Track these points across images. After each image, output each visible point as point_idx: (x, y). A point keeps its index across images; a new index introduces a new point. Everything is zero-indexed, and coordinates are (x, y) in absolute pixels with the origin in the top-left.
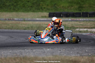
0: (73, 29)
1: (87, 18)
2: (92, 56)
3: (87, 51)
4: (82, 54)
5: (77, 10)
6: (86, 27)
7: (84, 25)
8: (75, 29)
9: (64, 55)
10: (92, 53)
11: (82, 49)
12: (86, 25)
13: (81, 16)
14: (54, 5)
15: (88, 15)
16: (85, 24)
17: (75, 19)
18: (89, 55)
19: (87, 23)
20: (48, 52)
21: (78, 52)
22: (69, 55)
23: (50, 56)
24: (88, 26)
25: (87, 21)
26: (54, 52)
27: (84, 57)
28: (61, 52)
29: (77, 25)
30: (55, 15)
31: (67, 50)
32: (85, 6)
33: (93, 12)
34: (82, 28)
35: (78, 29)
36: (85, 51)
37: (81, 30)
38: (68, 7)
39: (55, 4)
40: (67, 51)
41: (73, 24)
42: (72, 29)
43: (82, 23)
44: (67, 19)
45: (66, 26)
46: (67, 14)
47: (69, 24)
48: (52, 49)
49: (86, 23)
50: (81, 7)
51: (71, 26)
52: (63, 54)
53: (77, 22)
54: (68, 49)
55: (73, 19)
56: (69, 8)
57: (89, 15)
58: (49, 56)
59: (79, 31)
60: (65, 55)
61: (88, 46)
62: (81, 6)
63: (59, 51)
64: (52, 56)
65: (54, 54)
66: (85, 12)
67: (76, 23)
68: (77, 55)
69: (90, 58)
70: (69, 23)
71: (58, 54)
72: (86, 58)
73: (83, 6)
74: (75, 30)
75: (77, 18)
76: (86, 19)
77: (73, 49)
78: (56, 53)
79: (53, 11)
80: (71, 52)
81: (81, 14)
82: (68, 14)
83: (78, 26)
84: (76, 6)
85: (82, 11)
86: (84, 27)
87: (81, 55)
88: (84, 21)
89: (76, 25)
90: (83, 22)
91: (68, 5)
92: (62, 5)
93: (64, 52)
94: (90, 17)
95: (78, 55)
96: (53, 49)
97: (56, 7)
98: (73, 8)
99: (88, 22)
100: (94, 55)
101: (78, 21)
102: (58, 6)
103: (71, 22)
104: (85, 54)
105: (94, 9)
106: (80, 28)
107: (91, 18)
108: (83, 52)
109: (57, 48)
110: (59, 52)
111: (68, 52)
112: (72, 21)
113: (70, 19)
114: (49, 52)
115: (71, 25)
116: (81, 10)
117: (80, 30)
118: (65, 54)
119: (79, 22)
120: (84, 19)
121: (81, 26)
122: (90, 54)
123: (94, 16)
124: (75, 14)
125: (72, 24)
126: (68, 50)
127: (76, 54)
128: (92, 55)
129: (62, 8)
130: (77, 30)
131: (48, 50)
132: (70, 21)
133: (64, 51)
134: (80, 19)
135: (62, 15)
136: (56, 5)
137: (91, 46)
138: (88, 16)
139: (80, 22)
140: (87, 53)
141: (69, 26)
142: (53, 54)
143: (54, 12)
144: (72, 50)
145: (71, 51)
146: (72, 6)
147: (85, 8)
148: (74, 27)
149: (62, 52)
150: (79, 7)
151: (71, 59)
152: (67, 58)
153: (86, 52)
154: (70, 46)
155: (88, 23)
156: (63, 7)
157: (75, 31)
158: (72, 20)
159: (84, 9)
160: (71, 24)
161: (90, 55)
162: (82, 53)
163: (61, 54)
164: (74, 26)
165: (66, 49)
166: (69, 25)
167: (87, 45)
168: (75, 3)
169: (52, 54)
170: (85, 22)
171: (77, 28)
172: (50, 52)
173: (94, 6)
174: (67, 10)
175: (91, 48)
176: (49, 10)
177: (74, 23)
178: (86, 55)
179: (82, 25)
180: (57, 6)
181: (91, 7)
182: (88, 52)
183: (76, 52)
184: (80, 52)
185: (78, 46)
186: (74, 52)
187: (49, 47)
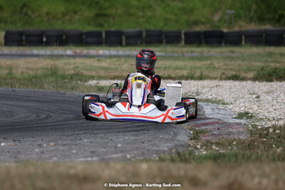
0: (79, 82)
1: (119, 48)
2: (133, 160)
3: (120, 145)
4: (106, 157)
5: (89, 24)
6: (118, 74)
7: (112, 69)
8: (86, 81)
9: (51, 161)
10: (135, 152)
11: (106, 141)
12: (116, 69)
13: (104, 41)
14: (22, 8)
15: (124, 38)
16: (113, 66)
17: (84, 51)
18: (125, 159)
19: (120, 65)
20: (3, 150)
21: (93, 150)
22: (66, 160)
23: (9, 162)
24: (123, 70)
25: (119, 57)
26: (21, 150)
27: (112, 164)
28: (42, 152)
29: (91, 70)
30: (24, 38)
31: (61, 143)
32: (113, 11)
33: (138, 29)
34: (105, 78)
35: (93, 82)
36: (116, 147)
37: (103, 85)
38: (64, 15)
39: (25, 5)
40: (62, 148)
41: (77, 67)
42: (77, 80)
43: (104, 64)
44: (59, 51)
45: (60, 73)
46: (62, 36)
47: (68, 67)
48: (14, 141)
49: (117, 63)
50: (101, 16)
51: (72, 72)
52: (50, 158)
53: (92, 60)
54: (65, 143)
55: (79, 50)
56: (67, 17)
57: (126, 38)
58: (7, 164)
59: (97, 87)
60: (55, 158)
61: (122, 132)
62: (104, 12)
63: (36, 148)
64: (16, 162)
65: (23, 157)
66: (113, 29)
67: (88, 62)
68: (90, 159)
69: (130, 168)
70: (66, 64)
71: (34, 156)
72: (119, 166)
73: (108, 12)
74: (86, 84)
75: (90, 48)
76: (118, 51)
77: (79, 142)
78: (28, 153)
79: (19, 27)
80: (74, 152)
81: (104, 36)
82: (64, 37)
83: (94, 73)
84: (88, 13)
85: (107, 28)
86: (112, 74)
87: (103, 160)
88: (110, 57)
89: (87, 70)
90: (108, 61)
91: (62, 9)
92: (45, 10)
93: (53, 151)
94: (128, 44)
95: (95, 159)
96: (17, 143)
97: (26, 14)
98: (77, 17)
99: (123, 60)
100: (142, 158)
101: (93, 57)
102: (33, 12)
103: (72, 61)
104: (114, 156)
105: (141, 20)
106: (100, 78)
107: (133, 48)
108: (109, 150)
109: (30, 138)
110: (37, 150)
111: (63, 151)
112: (75, 56)
113: (69, 52)
114: (5, 150)
115: (73, 69)
116: (101, 25)
117: (99, 85)
118: (56, 156)
119: (96, 59)
120: (113, 51)
121: (102, 73)
122: (130, 154)
123: (139, 42)
124: (84, 37)
125: (77, 65)
126: (64, 145)
127: (87, 157)
128: (133, 157)
129: (46, 19)
130: (90, 85)
131: (3, 144)
132: (69, 56)
133: (51, 148)
134: (101, 52)
135: (45, 40)
136: (25, 9)
137: (133, 131)
138: (124, 43)
139: (98, 60)
140: (122, 152)
141: (67, 72)
142: (19, 156)
143: (21, 29)
144: (76, 145)
145: (73, 147)
146: (76, 13)
147: (114, 18)
148: (82, 75)
149: (47, 151)
150: (98, 15)
151: (72, 171)
152: (62, 169)
153: (117, 150)
154: (70, 133)
155: (123, 65)
156: (47, 14)
157: (85, 88)
158: (76, 53)
159: (111, 20)
160: (72, 66)
161: (129, 160)
162: (106, 153)
163: (44, 156)
164: (83, 71)
165: (59, 142)
166: (68, 70)
167: (121, 130)
168: (83, 4)
169: (15, 157)
170: (114, 59)
171: (92, 78)
172: (9, 152)
173: (140, 14)
174: (59, 22)
175: (132, 138)
176: (5, 22)
177: (82, 64)
178: (116, 157)
179: (106, 69)
180: (30, 12)
181: (131, 15)
182: (122, 149)
183: (87, 148)
184: (101, 150)
185: (95, 132)
186: (82, 151)
187: (5, 136)
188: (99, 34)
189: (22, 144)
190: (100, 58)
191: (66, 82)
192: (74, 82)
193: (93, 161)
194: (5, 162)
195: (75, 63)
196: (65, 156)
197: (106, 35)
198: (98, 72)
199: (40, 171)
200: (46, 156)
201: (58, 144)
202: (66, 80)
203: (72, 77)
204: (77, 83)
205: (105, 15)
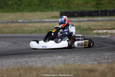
0: (90, 31)
3: (106, 57)
4: (101, 62)
5: (94, 7)
8: (93, 31)
11: (101, 55)
13: (100, 14)
15: (108, 13)
18: (108, 63)
19: (106, 24)
20: (59, 59)
21: (95, 59)
24: (108, 26)
26: (66, 59)
29: (95, 26)
33: (114, 9)
34: (100, 29)
35: (95, 31)
36: (104, 58)
37: (99, 32)
38: (83, 4)
39: (68, 1)
40: (82, 58)
41: (89, 25)
42: (89, 31)
43: (100, 24)
45: (82, 28)
47: (85, 25)
50: (98, 4)
51: (87, 27)
52: (78, 62)
54: (84, 56)
56: (85, 5)
59: (97, 33)
60: (80, 62)
61: (107, 51)
62: (100, 2)
64: (64, 64)
65: (67, 62)
67: (93, 23)
68: (94, 63)
70: (84, 24)
71: (71, 62)
73: (102, 2)
74: (92, 32)
75: (94, 17)
77: (90, 56)
78: (69, 60)
79: (66, 10)
80: (87, 60)
82: (84, 13)
83: (96, 28)
84: (93, 3)
85: (101, 9)
87: (99, 63)
89: (93, 26)
91: (83, 2)
92: (76, 2)
96: (65, 57)
97: (68, 5)
98: (89, 5)
102: (71, 4)
106: (98, 29)
110: (72, 59)
113: (86, 19)
115: (87, 26)
116: (98, 8)
119: (97, 22)
121: (99, 27)
124: (91, 13)
125: (89, 24)
127: (93, 62)
128: (112, 62)
129: (76, 6)
130: (94, 32)
131: (59, 57)
133: (78, 59)
134: (99, 19)
135: (76, 15)
136: (68, 3)
138: (108, 15)
139: (98, 22)
140: (107, 59)
141: (85, 28)
142: (65, 62)
144: (88, 57)
146: (88, 3)
148: (91, 28)
149: (77, 60)
151: (86, 68)
152: (82, 67)
156: (77, 4)
160: (87, 25)
163: (75, 62)
171: (95, 29)
172: (61, 60)
175: (111, 54)
176: (60, 8)
177: (91, 24)
179: (101, 26)
180: (70, 4)
183: (93, 58)
184: (98, 59)
185: (96, 52)
186: (91, 60)
187: (60, 54)
188: (98, 12)
189: (67, 57)
190: (98, 21)
191: (84, 32)
192: (88, 32)
193: (95, 63)
194: (60, 64)
195: (88, 24)
196: (84, 61)
197: (101, 12)
198: (97, 27)
199: (73, 68)
200: (76, 61)
201: (81, 57)
202: (84, 31)
203: (87, 30)
204: (89, 32)
205: (100, 4)
